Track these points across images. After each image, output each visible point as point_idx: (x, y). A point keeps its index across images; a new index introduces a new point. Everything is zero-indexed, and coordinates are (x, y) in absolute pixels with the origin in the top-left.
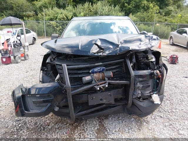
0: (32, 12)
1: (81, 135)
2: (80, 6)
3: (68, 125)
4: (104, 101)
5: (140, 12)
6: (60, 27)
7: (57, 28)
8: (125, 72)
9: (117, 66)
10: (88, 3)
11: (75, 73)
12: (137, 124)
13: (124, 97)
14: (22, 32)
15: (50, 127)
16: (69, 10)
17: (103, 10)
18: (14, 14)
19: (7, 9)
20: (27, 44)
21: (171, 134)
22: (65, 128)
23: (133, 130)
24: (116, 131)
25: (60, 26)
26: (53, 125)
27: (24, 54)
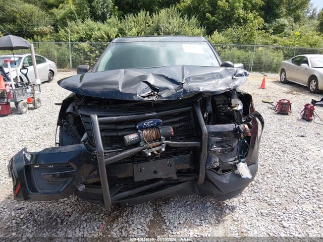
0: (49, 26)
1: (123, 231)
2: (130, 17)
3: (102, 215)
4: (160, 175)
5: (231, 27)
6: (97, 52)
7: (92, 55)
8: (194, 127)
9: (181, 118)
10: (145, 12)
11: (112, 129)
12: (215, 212)
13: (193, 168)
14: (30, 61)
15: (71, 219)
16: (112, 24)
17: (170, 23)
18: (18, 29)
19: (6, 22)
20: (39, 81)
21: (269, 227)
22: (97, 220)
23: (207, 221)
24: (180, 223)
25: (96, 50)
26: (77, 215)
27: (33, 98)
